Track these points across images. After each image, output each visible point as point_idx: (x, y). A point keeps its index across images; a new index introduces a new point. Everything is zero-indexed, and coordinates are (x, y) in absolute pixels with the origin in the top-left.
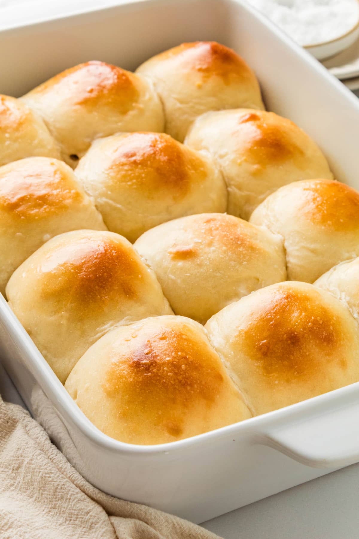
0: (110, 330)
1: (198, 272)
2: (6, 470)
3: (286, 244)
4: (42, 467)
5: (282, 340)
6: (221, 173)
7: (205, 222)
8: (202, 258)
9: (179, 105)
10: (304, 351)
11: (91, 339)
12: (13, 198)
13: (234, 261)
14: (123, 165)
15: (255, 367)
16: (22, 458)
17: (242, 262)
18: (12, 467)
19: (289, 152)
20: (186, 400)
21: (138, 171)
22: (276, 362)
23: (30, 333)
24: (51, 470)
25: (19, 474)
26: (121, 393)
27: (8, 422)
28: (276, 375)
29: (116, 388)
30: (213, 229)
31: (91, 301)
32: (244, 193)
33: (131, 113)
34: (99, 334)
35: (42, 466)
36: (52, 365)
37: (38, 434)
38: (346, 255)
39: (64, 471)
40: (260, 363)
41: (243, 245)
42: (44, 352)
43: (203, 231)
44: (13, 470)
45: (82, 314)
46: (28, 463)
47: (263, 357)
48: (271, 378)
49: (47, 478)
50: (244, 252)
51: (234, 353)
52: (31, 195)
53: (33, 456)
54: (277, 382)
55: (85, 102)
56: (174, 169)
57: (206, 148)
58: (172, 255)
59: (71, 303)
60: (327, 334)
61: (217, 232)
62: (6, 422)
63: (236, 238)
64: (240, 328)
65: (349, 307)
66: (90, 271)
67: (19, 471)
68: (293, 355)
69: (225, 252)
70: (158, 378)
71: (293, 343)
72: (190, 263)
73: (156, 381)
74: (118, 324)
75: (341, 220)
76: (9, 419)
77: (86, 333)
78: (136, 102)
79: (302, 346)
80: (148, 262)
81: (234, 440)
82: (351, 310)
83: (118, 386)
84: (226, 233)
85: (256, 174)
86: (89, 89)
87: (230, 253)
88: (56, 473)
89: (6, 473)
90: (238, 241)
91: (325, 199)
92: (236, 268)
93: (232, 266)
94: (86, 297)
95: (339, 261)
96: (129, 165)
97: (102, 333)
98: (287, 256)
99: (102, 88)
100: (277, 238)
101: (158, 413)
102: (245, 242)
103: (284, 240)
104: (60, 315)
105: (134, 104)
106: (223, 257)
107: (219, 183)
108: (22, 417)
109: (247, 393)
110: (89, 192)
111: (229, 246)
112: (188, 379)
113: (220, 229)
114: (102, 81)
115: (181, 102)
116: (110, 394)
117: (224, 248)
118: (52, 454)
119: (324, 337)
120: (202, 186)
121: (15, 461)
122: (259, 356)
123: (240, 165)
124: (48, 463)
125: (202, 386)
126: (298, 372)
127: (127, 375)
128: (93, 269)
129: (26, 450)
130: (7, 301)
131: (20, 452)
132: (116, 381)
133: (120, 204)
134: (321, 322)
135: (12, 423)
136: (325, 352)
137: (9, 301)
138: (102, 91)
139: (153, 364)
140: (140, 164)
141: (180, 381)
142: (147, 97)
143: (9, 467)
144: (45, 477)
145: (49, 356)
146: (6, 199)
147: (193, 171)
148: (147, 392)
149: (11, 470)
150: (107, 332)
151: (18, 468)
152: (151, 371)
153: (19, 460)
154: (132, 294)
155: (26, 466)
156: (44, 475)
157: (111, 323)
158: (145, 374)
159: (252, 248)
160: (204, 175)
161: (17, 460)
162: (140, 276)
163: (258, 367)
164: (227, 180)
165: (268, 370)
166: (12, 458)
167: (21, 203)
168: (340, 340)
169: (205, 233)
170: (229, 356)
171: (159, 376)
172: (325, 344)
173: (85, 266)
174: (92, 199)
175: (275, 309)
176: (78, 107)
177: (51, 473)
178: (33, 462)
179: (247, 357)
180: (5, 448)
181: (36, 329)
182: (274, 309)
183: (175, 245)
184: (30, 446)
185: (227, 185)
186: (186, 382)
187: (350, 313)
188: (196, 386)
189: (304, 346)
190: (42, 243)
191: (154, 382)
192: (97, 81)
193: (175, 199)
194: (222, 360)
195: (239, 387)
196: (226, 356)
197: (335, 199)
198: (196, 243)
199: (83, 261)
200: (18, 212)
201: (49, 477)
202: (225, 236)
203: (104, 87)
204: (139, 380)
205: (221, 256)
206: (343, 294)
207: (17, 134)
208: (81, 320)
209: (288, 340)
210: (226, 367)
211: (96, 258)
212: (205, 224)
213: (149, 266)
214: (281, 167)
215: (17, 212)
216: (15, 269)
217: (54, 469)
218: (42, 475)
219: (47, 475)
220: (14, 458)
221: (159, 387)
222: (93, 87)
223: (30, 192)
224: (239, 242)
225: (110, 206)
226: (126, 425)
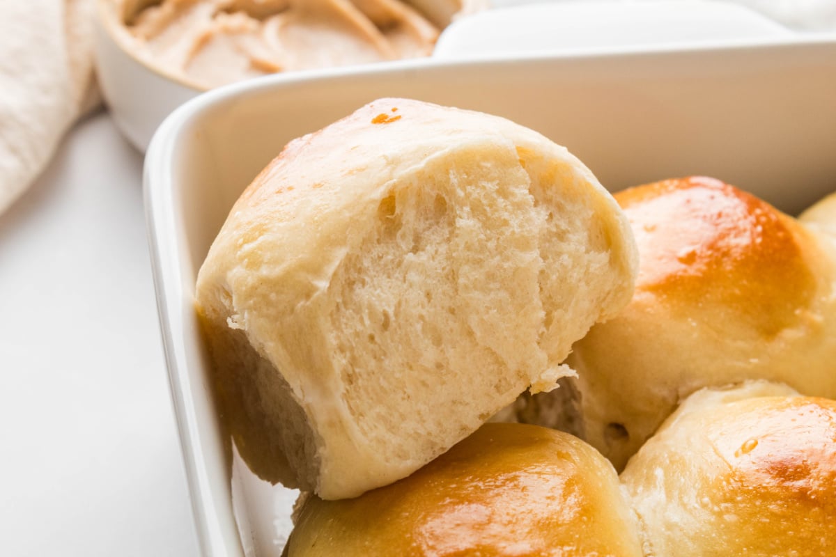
21: (808, 524)
33: (789, 334)
78: (806, 304)
86: (684, 251)
96: (785, 499)
99: (717, 253)
105: (799, 312)
114: (722, 237)
138: (718, 262)
140: (815, 503)
192: (709, 233)
203: (726, 254)
222: (697, 248)
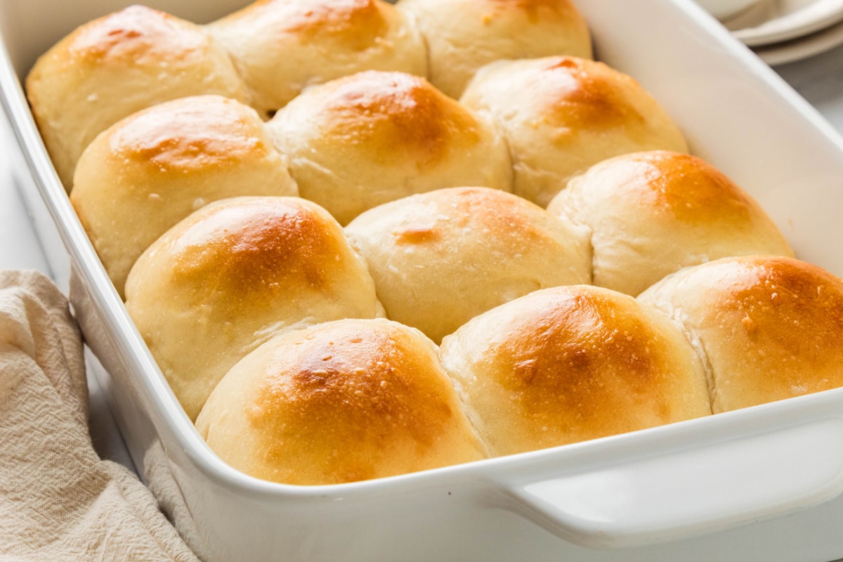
0: (275, 335)
1: (438, 264)
2: (78, 549)
3: (595, 239)
4: (133, 540)
5: (560, 362)
6: (506, 141)
7: (459, 194)
8: (447, 242)
9: (451, 49)
10: (596, 380)
11: (244, 349)
12: (152, 140)
13: (501, 251)
14: (341, 109)
15: (510, 402)
16: (103, 529)
17: (514, 254)
18: (87, 545)
19: (619, 115)
20: (382, 436)
21: (362, 119)
22: (546, 396)
23: (149, 343)
24: (146, 543)
25: (97, 555)
26: (274, 419)
27: (94, 479)
28: (544, 417)
29: (267, 413)
30: (471, 203)
31: (249, 289)
32: (540, 173)
34: (258, 341)
35: (132, 538)
36: (178, 393)
37: (140, 498)
38: (693, 258)
39: (169, 549)
40: (519, 396)
41: (519, 229)
42: (168, 372)
43: (455, 205)
44: (89, 549)
45: (233, 308)
46: (112, 535)
47: (525, 385)
48: (535, 420)
49: (137, 556)
50: (518, 239)
51: (478, 378)
52: (181, 139)
53: (122, 523)
54: (545, 428)
55: (297, 30)
56: (422, 121)
57: (487, 107)
58: (398, 237)
59: (218, 290)
60: (639, 358)
61: (478, 207)
62: (91, 479)
63: (509, 219)
64: (491, 341)
65: (685, 329)
66: (255, 241)
67: (97, 551)
68: (576, 384)
69: (486, 235)
70: (338, 397)
71: (577, 366)
72: (426, 249)
73: (334, 402)
74: (290, 327)
75: (688, 205)
76: (97, 474)
77: (236, 339)
78: (382, 36)
79: (593, 373)
80: (359, 245)
81: (450, 494)
82: (688, 334)
83: (272, 409)
84: (491, 209)
85: (560, 143)
86: (306, 10)
87: (494, 239)
88: (154, 548)
89: (77, 555)
90: (510, 222)
91: (665, 173)
92: (502, 261)
93: (496, 259)
94: (243, 281)
95: (679, 266)
96: (350, 109)
97: (263, 339)
98: (594, 258)
99: (327, 10)
100: (581, 230)
101: (331, 455)
102: (523, 226)
103: (592, 234)
104: (198, 309)
105: (378, 40)
106: (482, 243)
107: (501, 156)
108: (120, 476)
109: (493, 444)
110: (281, 148)
111: (494, 228)
112: (389, 403)
113: (483, 203)
115: (456, 44)
116: (257, 423)
117: (486, 230)
118: (154, 525)
119: (632, 362)
120: (469, 154)
121: (94, 534)
122: (519, 383)
123: (536, 128)
124: (145, 534)
125: (412, 418)
126: (582, 415)
127: (289, 391)
128: (260, 239)
129: (112, 515)
130: (124, 300)
131: (102, 520)
132: (269, 402)
133: (330, 168)
134: (629, 338)
135: (100, 481)
136: (633, 385)
137: (128, 302)
138: (327, 15)
139: (332, 374)
141: (374, 406)
142: (402, 32)
143: (84, 545)
144: (135, 554)
145: (176, 378)
146: (141, 143)
147: (456, 130)
148: (317, 418)
149: (85, 550)
150: (271, 338)
151: (97, 545)
152: (327, 385)
153: (99, 532)
154: (320, 283)
155: (108, 539)
156: (133, 552)
157: (279, 324)
158: (318, 390)
159: (533, 236)
160: (475, 139)
161: (96, 532)
162: (337, 258)
163: (515, 402)
164: (513, 152)
165: (531, 407)
166: (90, 530)
167: (163, 149)
168: (661, 372)
169: (457, 208)
170: (470, 383)
171: (340, 394)
172: (633, 373)
173: (248, 234)
174: (284, 158)
175: (554, 314)
176: (285, 36)
177: (146, 548)
178: (120, 533)
179: (497, 384)
180: (83, 518)
181: (158, 334)
182: (552, 313)
183: (405, 223)
184: (120, 508)
185: (513, 161)
186: (385, 408)
187: (687, 339)
188: (401, 416)
189: (597, 372)
190: (190, 211)
191: (331, 403)
193: (419, 166)
194: (457, 387)
195: (480, 433)
196: (464, 383)
197: (682, 175)
198: (439, 221)
199: (245, 227)
200: (157, 161)
201: (141, 554)
202: (490, 213)
203: (331, 10)
204: (306, 399)
205: (479, 241)
206: (678, 312)
207: (180, 65)
208: (231, 318)
209: (570, 362)
210: (462, 400)
211: (267, 224)
212: (460, 196)
213: (357, 250)
214: (603, 135)
215: (154, 162)
216: (142, 252)
217: (151, 542)
218: (131, 550)
219: (138, 551)
220: (92, 530)
221: (338, 412)
222: (314, 9)
223: (181, 134)
224: (512, 225)
225: (314, 171)
226: (276, 471)
